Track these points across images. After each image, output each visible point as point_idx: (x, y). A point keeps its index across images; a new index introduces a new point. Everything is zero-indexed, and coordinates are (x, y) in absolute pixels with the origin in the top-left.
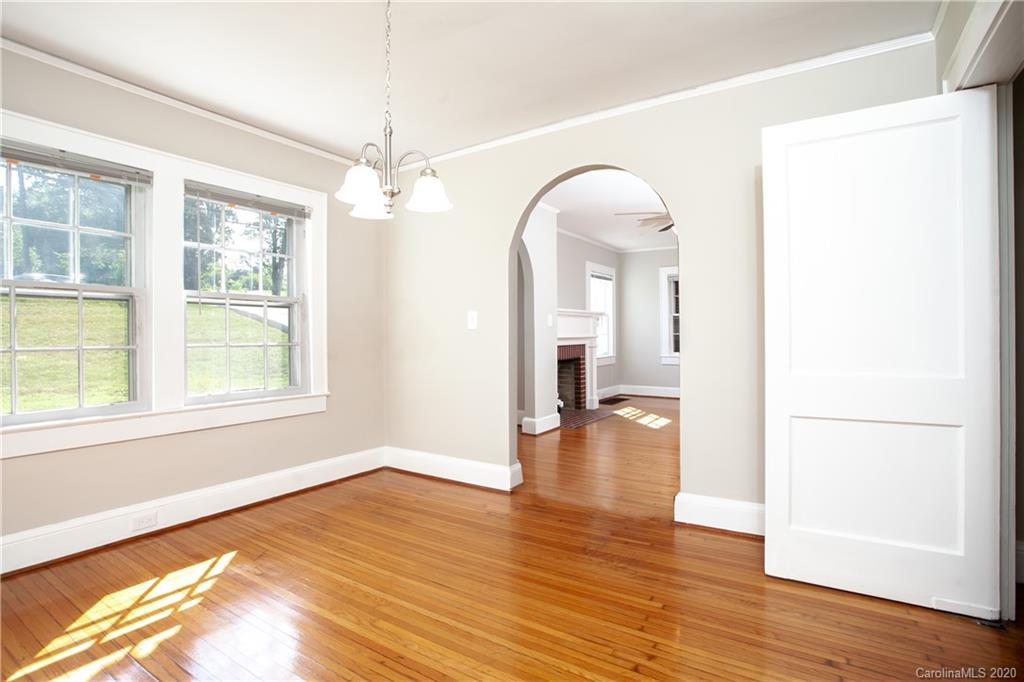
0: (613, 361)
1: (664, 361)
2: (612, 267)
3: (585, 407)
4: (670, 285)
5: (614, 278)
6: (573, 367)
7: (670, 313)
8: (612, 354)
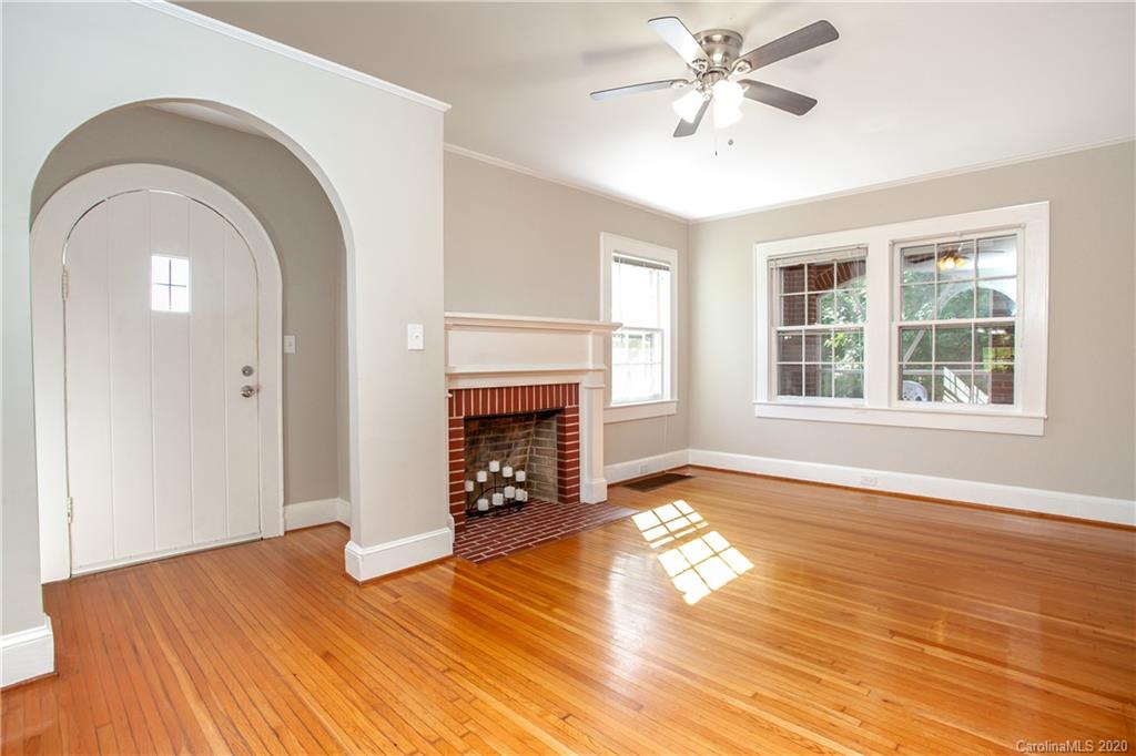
0: (672, 409)
1: (759, 411)
2: (670, 247)
3: (577, 498)
4: (771, 277)
5: (674, 266)
6: (555, 424)
7: (771, 323)
8: (667, 398)
